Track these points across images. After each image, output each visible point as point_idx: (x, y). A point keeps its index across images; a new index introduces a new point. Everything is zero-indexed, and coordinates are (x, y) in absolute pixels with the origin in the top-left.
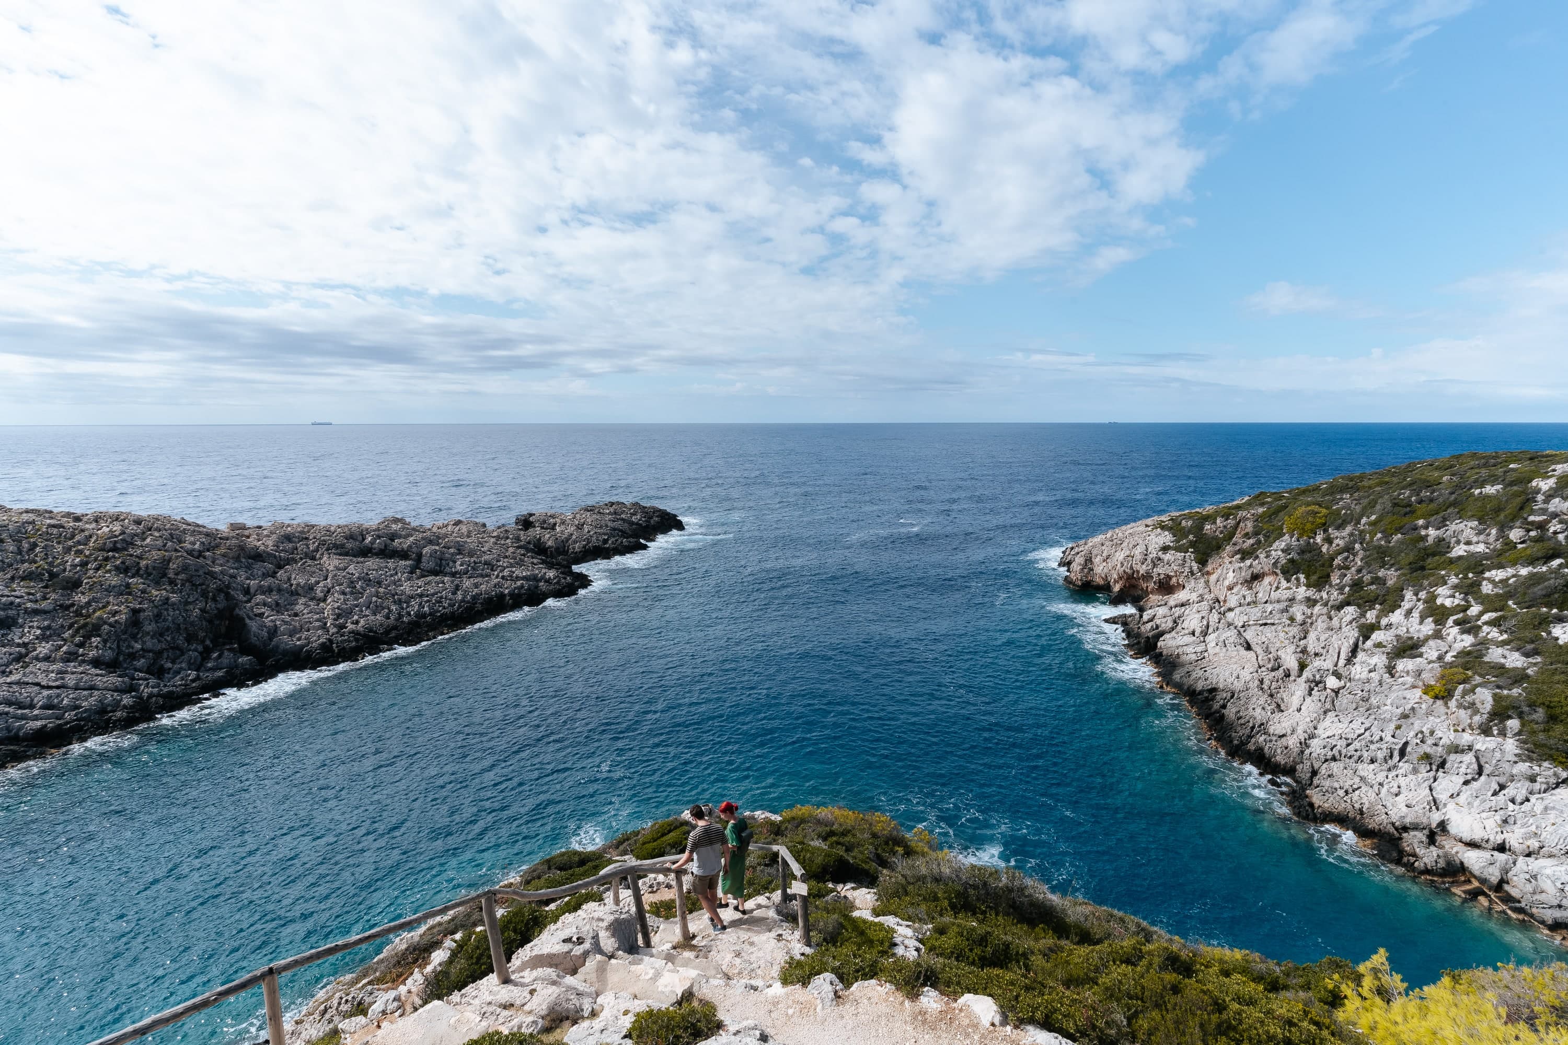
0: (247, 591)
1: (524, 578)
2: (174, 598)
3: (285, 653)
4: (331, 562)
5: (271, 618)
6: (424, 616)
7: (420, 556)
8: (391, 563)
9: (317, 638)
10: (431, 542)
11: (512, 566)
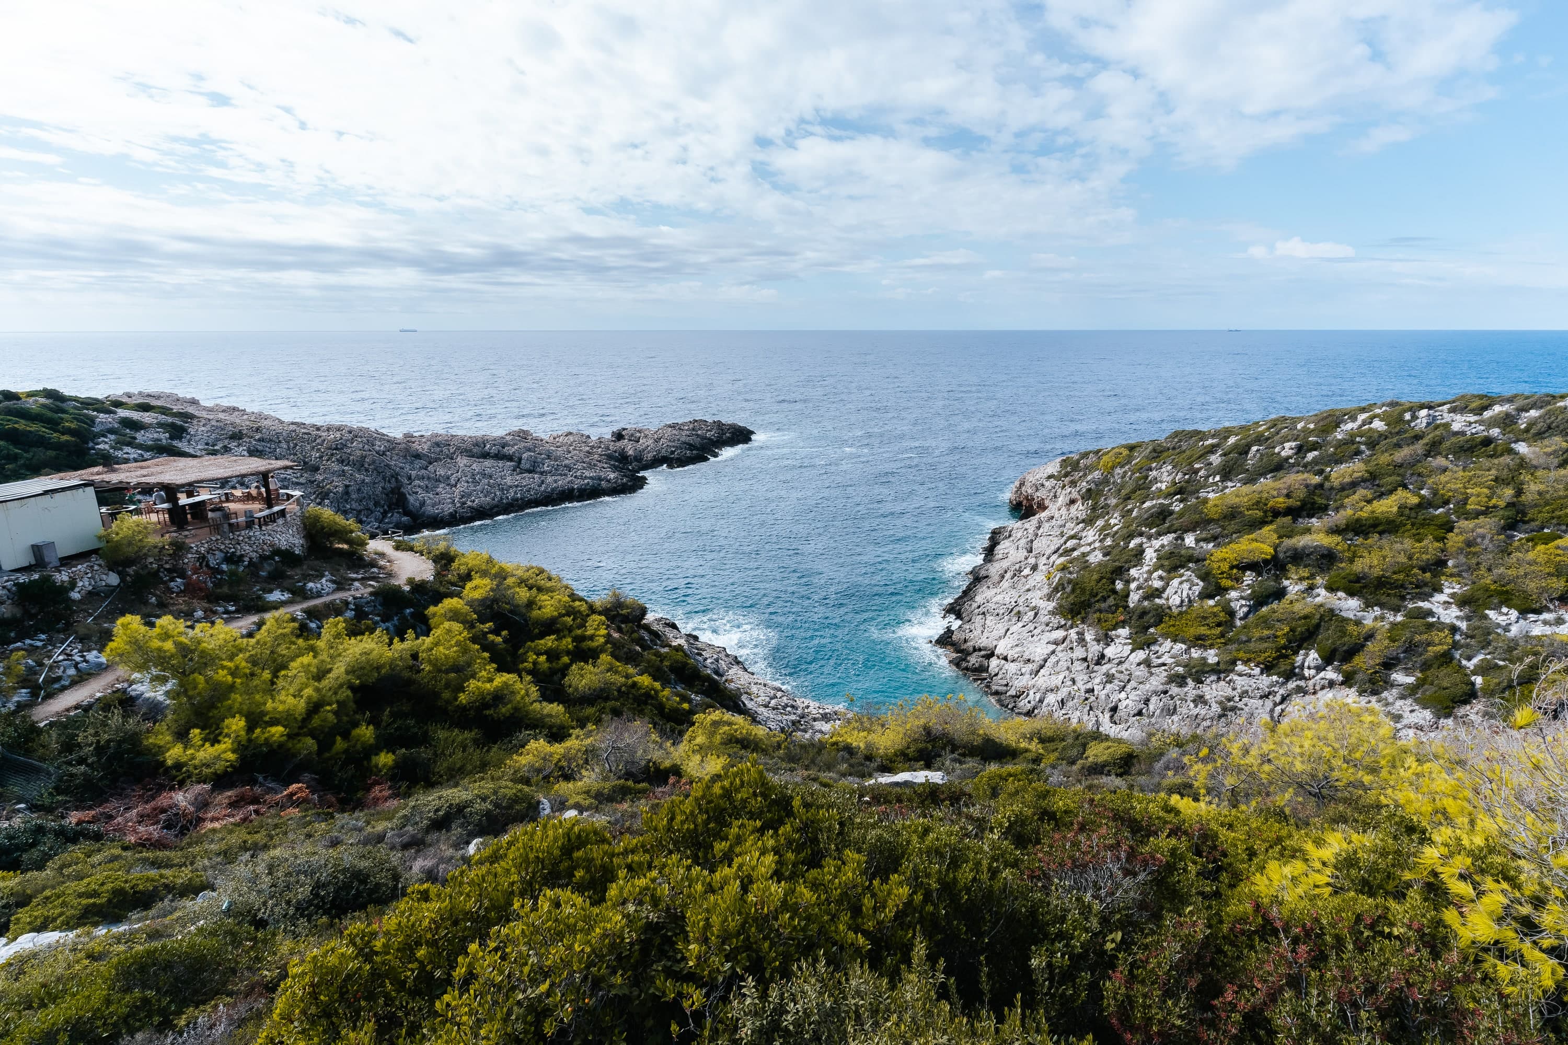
0: (409, 478)
1: (591, 478)
2: (367, 480)
3: (429, 517)
4: (462, 461)
5: (422, 495)
6: (517, 500)
7: (520, 459)
8: (501, 463)
9: (448, 509)
10: (529, 450)
11: (584, 468)
